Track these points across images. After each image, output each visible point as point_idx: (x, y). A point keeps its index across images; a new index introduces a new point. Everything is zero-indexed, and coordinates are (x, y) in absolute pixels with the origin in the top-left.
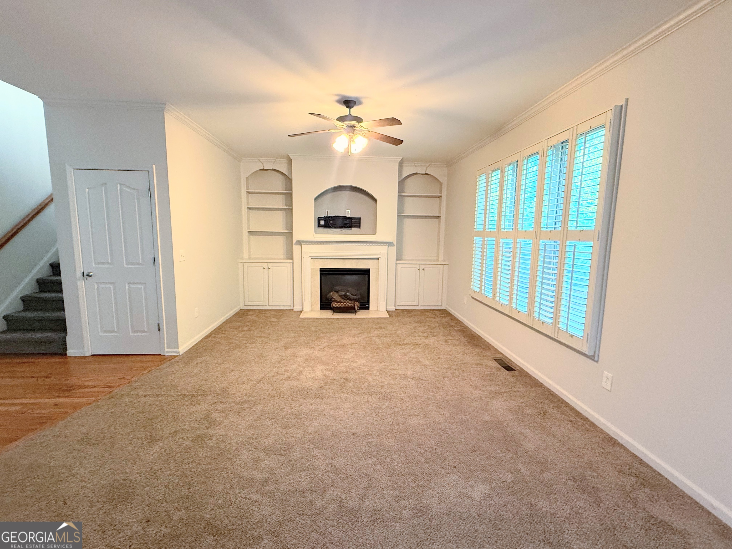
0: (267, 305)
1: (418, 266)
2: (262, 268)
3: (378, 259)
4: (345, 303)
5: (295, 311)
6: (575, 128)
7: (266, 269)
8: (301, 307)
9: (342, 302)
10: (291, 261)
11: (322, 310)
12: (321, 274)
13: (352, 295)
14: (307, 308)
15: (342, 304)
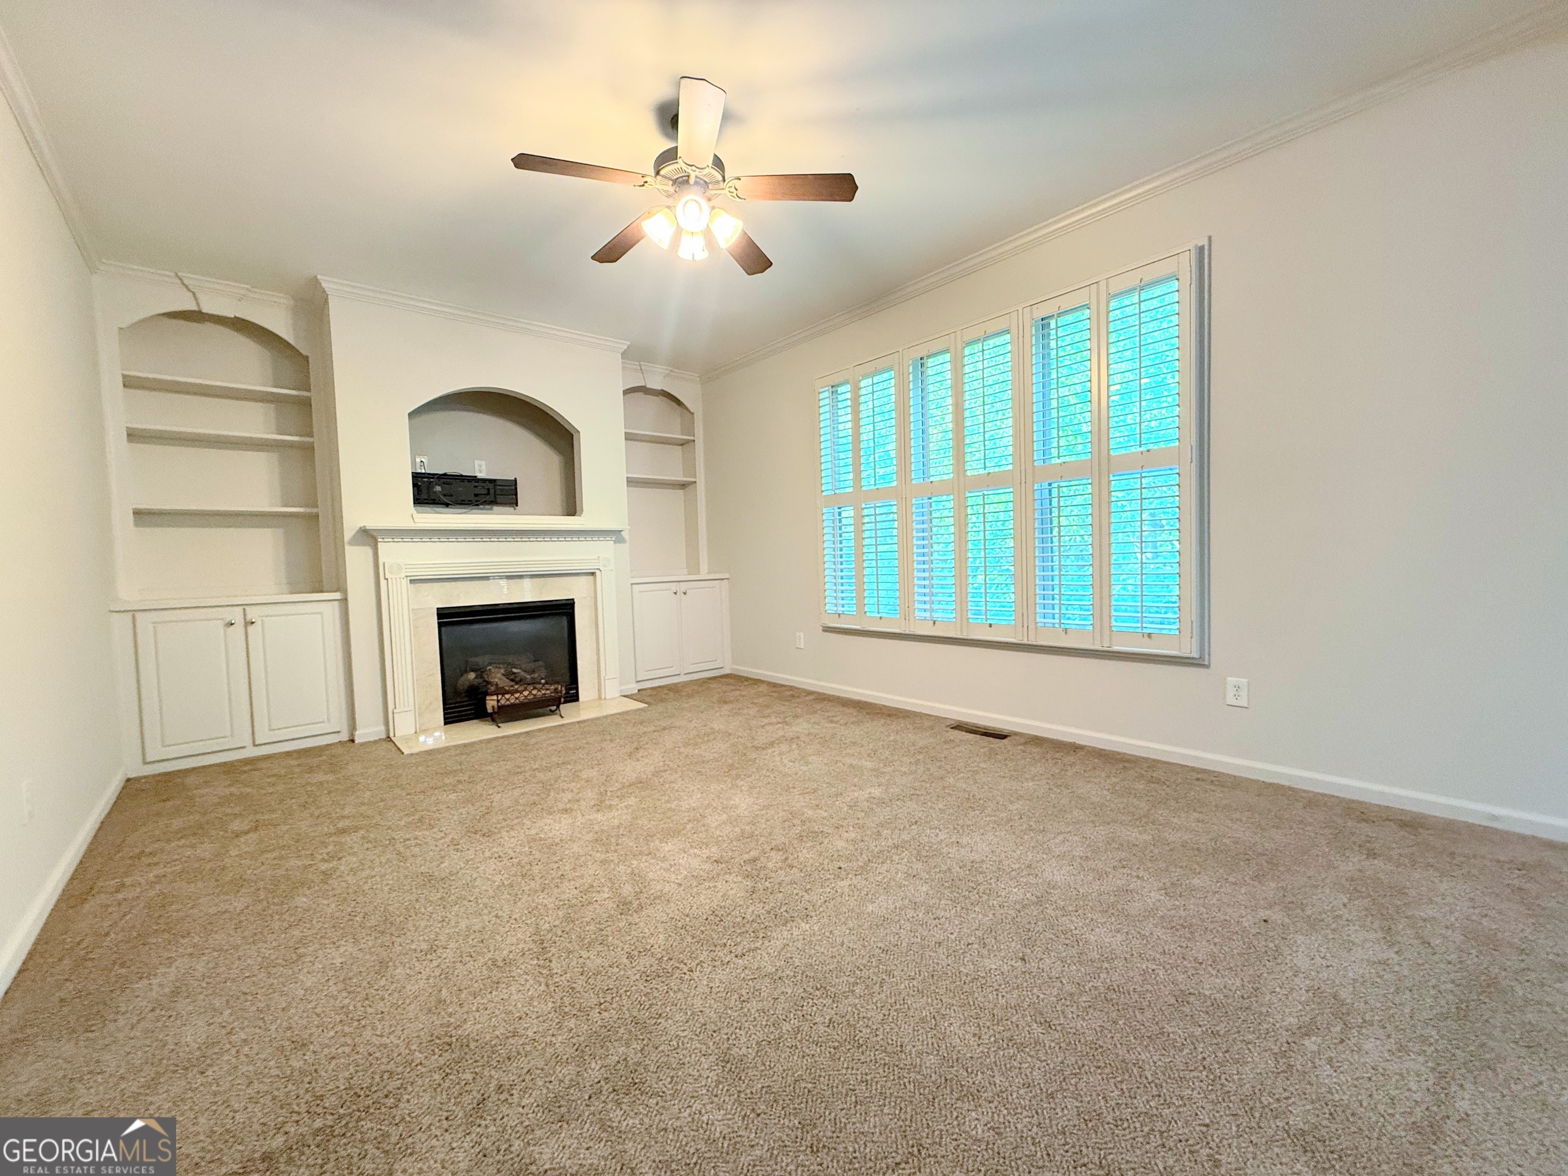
0: (248, 742)
1: (674, 587)
2: (220, 623)
3: (593, 574)
4: (526, 693)
5: (362, 744)
6: (1103, 285)
7: (239, 628)
8: (382, 728)
9: (517, 691)
10: (337, 595)
11: (448, 726)
12: (440, 625)
13: (525, 671)
14: (403, 727)
15: (517, 695)
